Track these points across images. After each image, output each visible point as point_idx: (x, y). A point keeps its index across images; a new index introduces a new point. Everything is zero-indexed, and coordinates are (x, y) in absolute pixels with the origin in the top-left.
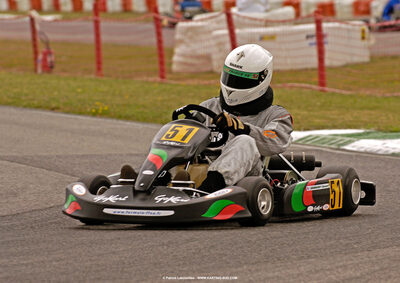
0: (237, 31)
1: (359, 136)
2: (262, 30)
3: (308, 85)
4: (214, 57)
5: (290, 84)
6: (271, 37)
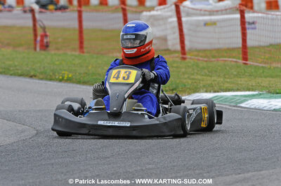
1: (253, 97)
2: (207, 18)
3: (234, 60)
4: (169, 38)
5: (221, 59)
6: (214, 23)
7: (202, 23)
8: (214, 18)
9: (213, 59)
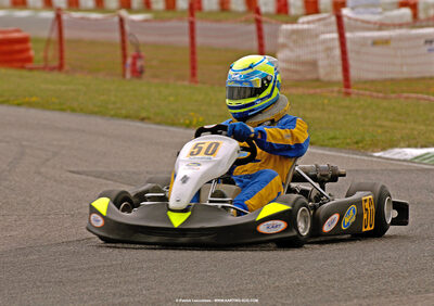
0: (348, 35)
2: (375, 34)
3: (425, 96)
4: (320, 63)
5: (405, 95)
6: (385, 42)
7: (370, 42)
8: (385, 34)
9: (393, 95)
